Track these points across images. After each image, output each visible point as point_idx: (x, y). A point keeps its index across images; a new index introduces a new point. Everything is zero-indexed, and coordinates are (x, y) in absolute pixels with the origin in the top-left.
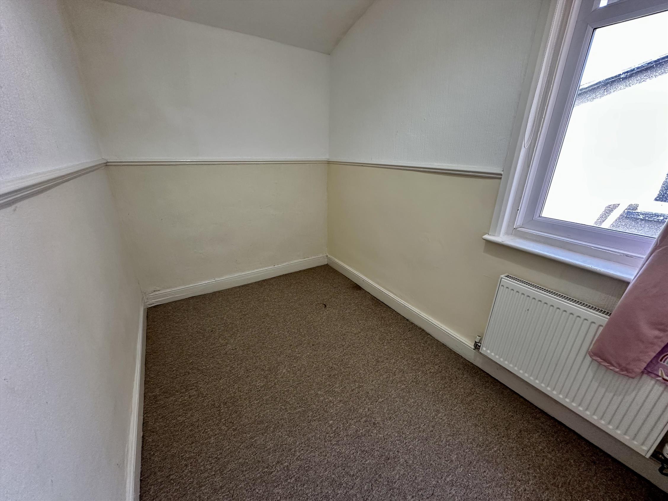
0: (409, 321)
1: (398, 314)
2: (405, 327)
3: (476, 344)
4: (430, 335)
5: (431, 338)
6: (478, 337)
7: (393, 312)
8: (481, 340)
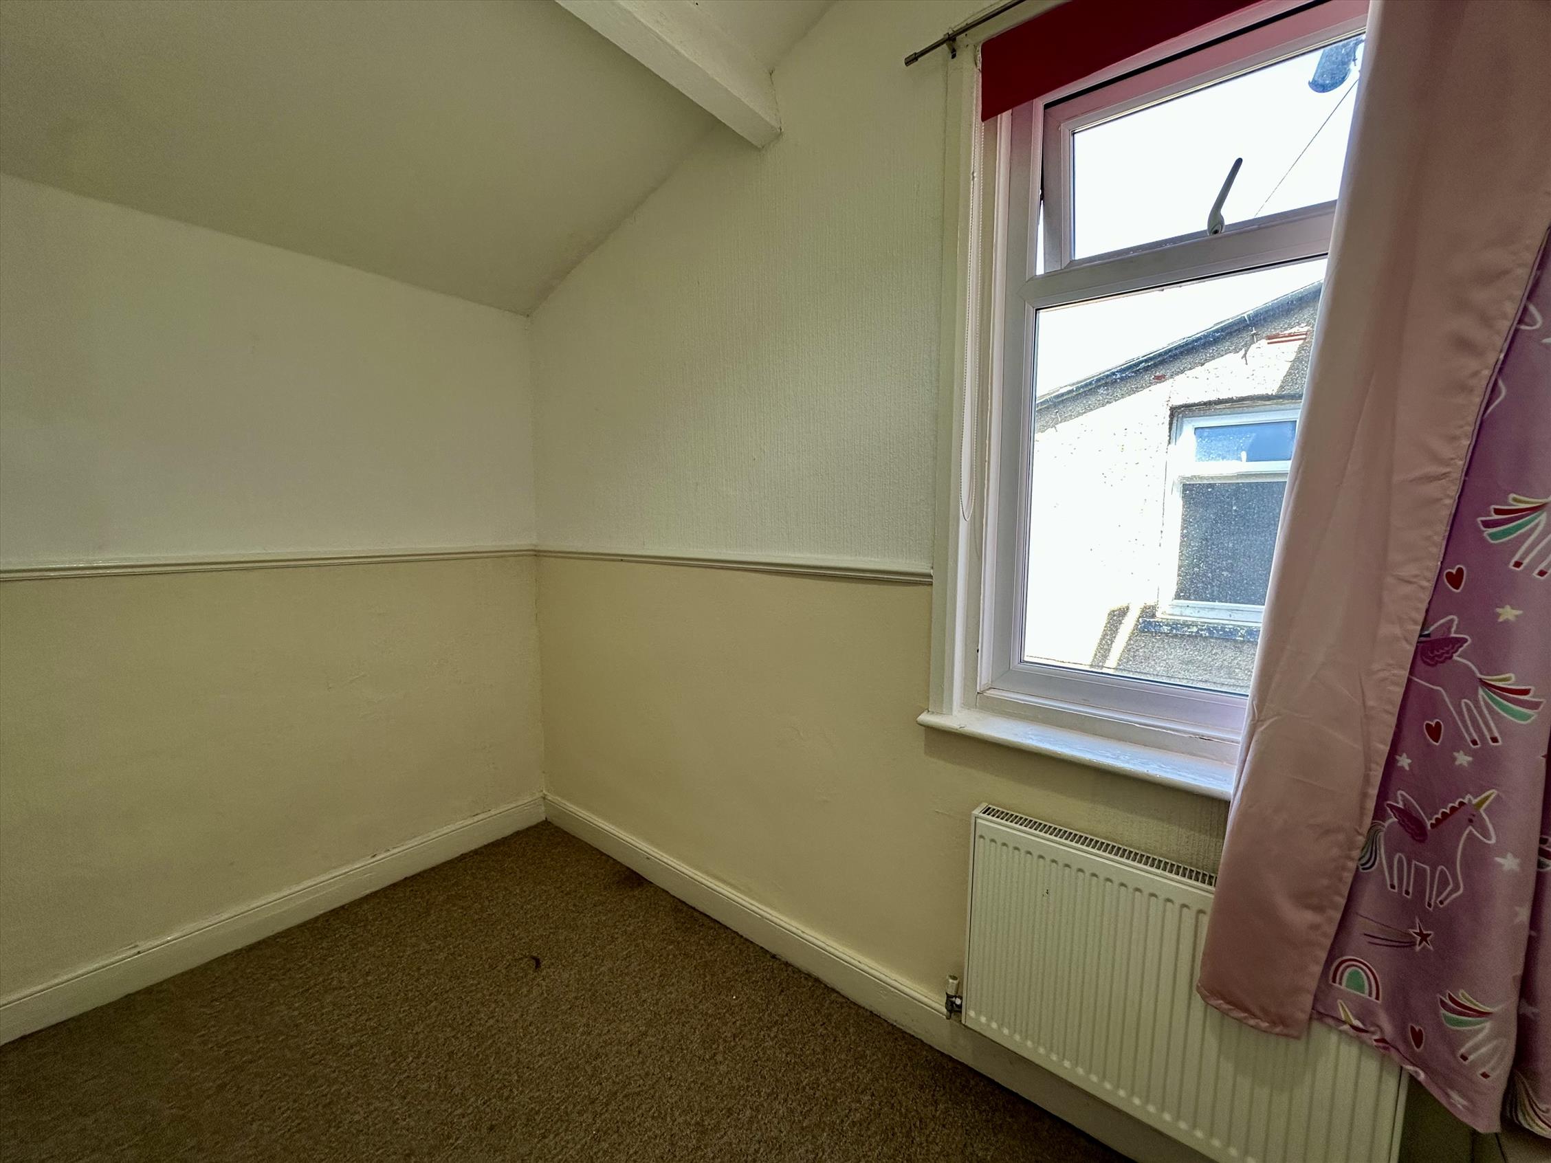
0: (780, 960)
1: (749, 944)
2: (769, 980)
3: (949, 1004)
4: (838, 992)
5: (841, 1000)
6: (951, 981)
7: (733, 938)
8: (959, 986)
